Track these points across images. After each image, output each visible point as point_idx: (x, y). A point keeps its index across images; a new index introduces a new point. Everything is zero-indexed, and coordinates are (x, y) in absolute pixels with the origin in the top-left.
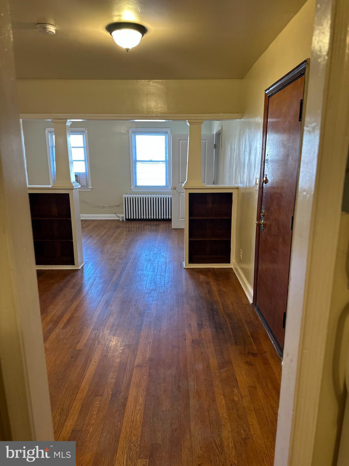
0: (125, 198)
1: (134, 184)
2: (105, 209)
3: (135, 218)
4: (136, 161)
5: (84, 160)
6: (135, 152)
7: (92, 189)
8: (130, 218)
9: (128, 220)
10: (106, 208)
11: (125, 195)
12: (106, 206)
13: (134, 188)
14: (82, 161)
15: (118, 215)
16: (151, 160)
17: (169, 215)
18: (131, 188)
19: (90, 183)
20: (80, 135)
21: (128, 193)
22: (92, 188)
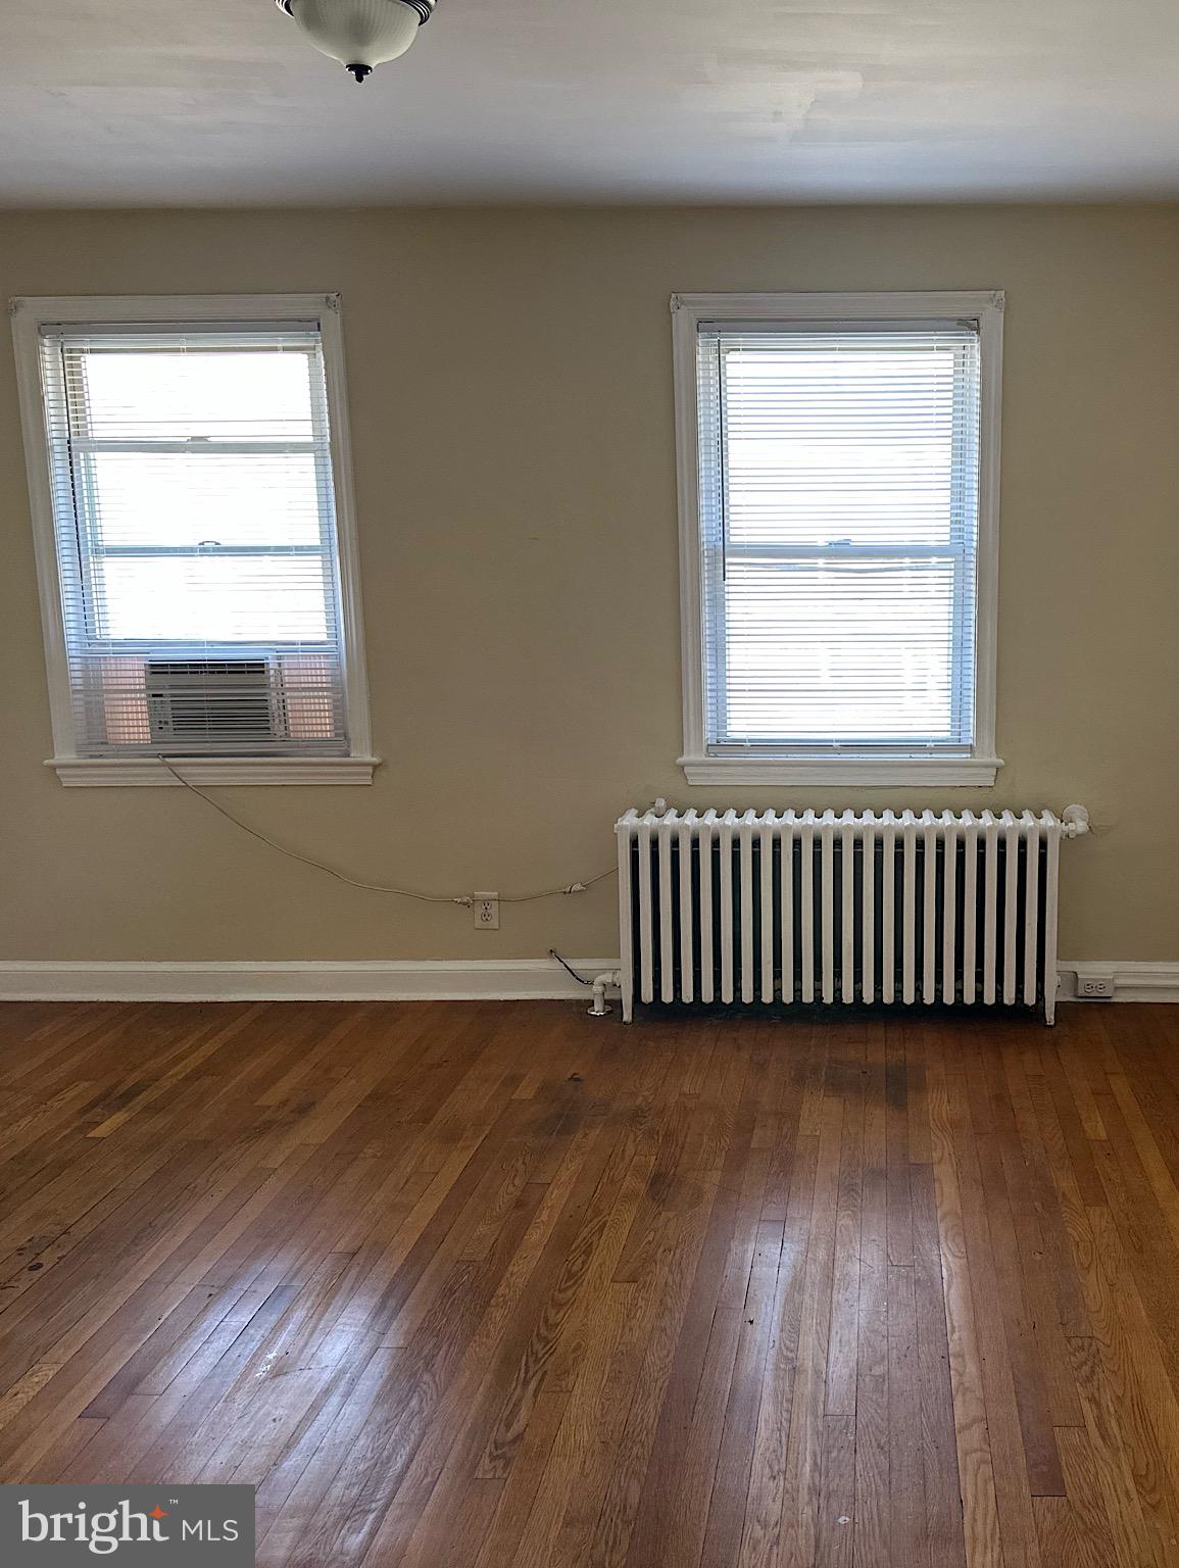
0: (634, 843)
1: (708, 727)
2: (478, 923)
3: (708, 996)
4: (724, 551)
5: (318, 543)
6: (715, 485)
7: (376, 767)
8: (667, 996)
9: (654, 1013)
10: (486, 917)
11: (629, 820)
12: (486, 902)
13: (703, 758)
14: (301, 550)
15: (574, 964)
16: (846, 543)
17: (980, 978)
18: (680, 760)
19: (360, 725)
20: (285, 349)
21: (661, 803)
22: (375, 760)
